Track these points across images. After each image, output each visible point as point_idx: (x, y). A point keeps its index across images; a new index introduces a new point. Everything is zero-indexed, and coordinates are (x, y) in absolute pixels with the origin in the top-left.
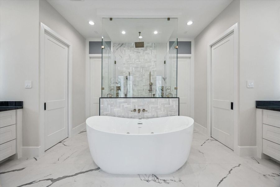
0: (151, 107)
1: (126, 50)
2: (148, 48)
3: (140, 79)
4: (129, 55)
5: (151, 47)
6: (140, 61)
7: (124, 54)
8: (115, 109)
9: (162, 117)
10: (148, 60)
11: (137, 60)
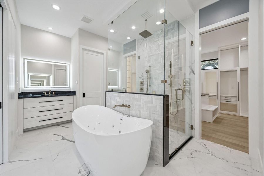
0: (135, 104)
1: (147, 43)
2: (169, 33)
3: (160, 71)
4: (150, 47)
5: (172, 29)
6: (160, 51)
7: (146, 47)
8: (112, 102)
9: (144, 118)
10: (169, 47)
11: (157, 50)
